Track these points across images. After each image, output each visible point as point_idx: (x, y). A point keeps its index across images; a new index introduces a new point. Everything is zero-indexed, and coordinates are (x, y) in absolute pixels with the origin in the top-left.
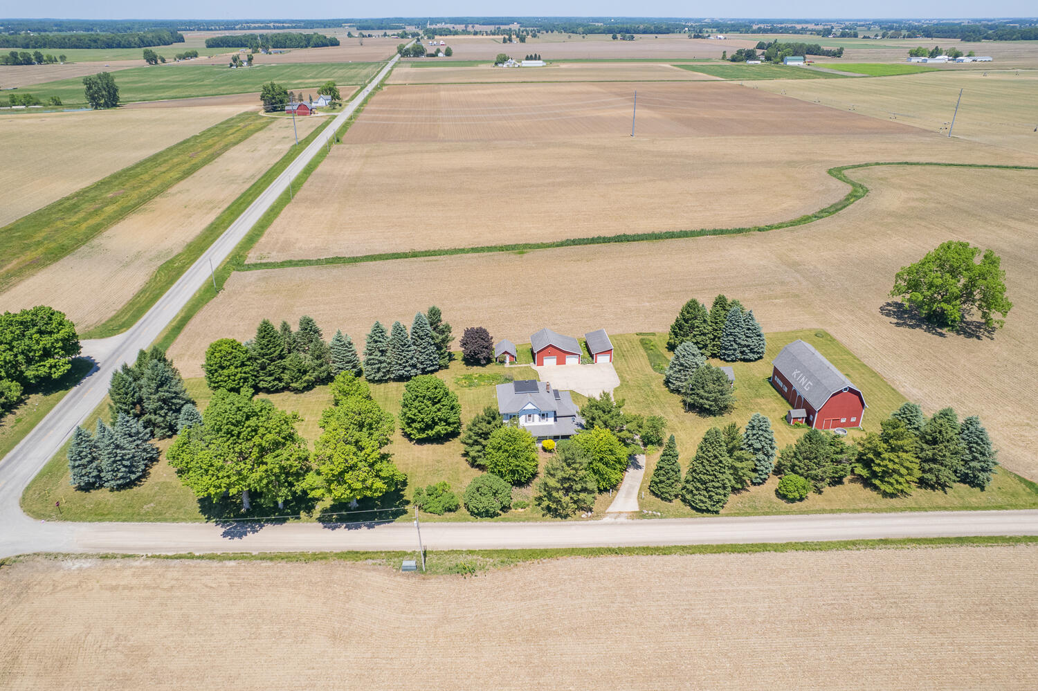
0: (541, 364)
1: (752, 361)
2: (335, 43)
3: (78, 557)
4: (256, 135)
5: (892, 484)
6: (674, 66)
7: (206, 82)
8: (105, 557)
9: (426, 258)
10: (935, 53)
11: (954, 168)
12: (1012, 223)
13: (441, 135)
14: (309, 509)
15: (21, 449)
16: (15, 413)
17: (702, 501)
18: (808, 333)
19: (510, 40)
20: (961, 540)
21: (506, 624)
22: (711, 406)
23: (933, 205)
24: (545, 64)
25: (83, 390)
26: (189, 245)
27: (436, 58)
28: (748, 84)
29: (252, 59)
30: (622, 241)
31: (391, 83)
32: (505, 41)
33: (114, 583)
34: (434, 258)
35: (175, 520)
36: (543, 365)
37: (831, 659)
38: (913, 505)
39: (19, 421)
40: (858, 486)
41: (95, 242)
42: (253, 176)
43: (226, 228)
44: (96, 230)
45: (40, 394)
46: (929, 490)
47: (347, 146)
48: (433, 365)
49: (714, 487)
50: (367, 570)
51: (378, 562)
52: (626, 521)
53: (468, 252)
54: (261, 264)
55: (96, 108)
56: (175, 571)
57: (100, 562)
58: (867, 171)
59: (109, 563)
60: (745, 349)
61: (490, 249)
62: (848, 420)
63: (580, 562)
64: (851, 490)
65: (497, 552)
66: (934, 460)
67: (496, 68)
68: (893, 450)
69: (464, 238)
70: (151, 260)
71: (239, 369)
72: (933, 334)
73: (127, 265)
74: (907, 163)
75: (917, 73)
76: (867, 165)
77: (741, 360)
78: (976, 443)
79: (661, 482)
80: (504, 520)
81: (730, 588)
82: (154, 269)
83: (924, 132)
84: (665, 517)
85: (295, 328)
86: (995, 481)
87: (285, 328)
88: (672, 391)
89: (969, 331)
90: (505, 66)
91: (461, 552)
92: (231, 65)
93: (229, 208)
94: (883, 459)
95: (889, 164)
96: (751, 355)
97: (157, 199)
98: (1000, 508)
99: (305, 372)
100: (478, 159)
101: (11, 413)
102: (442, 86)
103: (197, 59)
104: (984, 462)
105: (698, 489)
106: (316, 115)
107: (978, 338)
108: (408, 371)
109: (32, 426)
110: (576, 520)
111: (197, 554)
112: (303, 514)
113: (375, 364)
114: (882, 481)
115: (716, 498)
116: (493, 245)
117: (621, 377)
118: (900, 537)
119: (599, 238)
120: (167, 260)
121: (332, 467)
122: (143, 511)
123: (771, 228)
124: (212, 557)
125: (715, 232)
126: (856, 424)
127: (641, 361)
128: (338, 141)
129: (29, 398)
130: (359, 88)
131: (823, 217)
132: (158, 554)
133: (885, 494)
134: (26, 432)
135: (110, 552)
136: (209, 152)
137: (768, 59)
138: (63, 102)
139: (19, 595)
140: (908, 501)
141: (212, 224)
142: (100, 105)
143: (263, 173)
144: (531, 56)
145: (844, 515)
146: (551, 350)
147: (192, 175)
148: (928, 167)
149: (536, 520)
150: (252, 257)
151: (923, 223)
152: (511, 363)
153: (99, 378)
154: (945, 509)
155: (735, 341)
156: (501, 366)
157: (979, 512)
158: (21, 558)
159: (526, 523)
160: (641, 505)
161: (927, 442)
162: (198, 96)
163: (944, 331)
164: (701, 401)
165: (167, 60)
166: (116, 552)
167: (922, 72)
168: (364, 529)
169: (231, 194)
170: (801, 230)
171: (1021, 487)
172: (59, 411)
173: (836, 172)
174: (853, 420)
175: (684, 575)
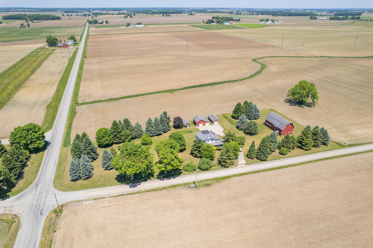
0: (198, 126)
1: (257, 119)
2: (59, 18)
3: (86, 200)
4: (51, 56)
5: (307, 147)
6: (189, 26)
7: (14, 35)
8: (95, 199)
9: (142, 96)
10: (267, 20)
11: (287, 58)
12: (308, 74)
13: (122, 53)
14: (153, 176)
15: (42, 172)
16: (30, 161)
17: (263, 158)
18: (268, 110)
19: (127, 17)
20: (327, 159)
21: (226, 196)
22: (254, 132)
23: (286, 69)
24: (144, 26)
25: (50, 151)
26: (53, 98)
28: (215, 31)
29: (29, 25)
31: (91, 34)
32: (125, 17)
33: (104, 206)
34: (145, 96)
35: (111, 186)
36: (199, 126)
37: (309, 191)
38: (313, 152)
39: (32, 163)
40: (298, 149)
41: (13, 99)
42: (60, 72)
43: (64, 91)
44: (10, 96)
45: (34, 154)
46: (315, 148)
47: (90, 59)
48: (166, 130)
49: (266, 153)
50: (180, 190)
51: (182, 187)
52: (244, 166)
53: (154, 93)
54: (85, 103)
56: (121, 199)
57: (94, 201)
58: (263, 59)
59: (98, 200)
60: (255, 116)
61: (161, 92)
62: (290, 132)
63: (237, 178)
64: (297, 150)
65: (214, 179)
66: (316, 140)
67: (127, 28)
68: (307, 138)
69: (150, 89)
70: (41, 104)
72: (300, 107)
73: (33, 107)
74: (273, 57)
75: (264, 27)
76: (262, 58)
77: (254, 119)
78: (325, 134)
79: (251, 154)
80: (211, 170)
81: (279, 178)
82: (45, 107)
83: (274, 46)
84: (254, 164)
86: (330, 143)
87: (120, 122)
88: (239, 130)
89: (309, 105)
90: (130, 27)
91: (204, 181)
92: (21, 28)
93: (59, 84)
94: (305, 141)
95: (268, 57)
96: (257, 117)
97: (27, 82)
98: (332, 150)
99: (128, 136)
100: (140, 62)
101: (28, 161)
102: (111, 35)
104: (327, 138)
105: (261, 154)
106: (70, 48)
107: (312, 107)
108: (160, 132)
109: (40, 164)
110: (231, 168)
111: (125, 194)
112: (151, 178)
113: (150, 131)
114: (305, 146)
115: (267, 156)
116: (162, 90)
117: (223, 127)
118: (313, 160)
119: (195, 86)
120: (47, 104)
121: (167, 160)
122: (98, 185)
123: (243, 79)
124: (130, 194)
125: (228, 82)
126: (292, 133)
127: (226, 122)
128: (85, 57)
129: (31, 156)
130: (80, 37)
131: (257, 75)
132: (112, 196)
133: (306, 150)
134: (39, 166)
135: (96, 197)
136: (36, 63)
137: (218, 22)
139: (75, 213)
140: (311, 151)
141: (57, 90)
143: (64, 70)
144: (139, 23)
145: (298, 157)
146: (201, 121)
147: (36, 72)
148: (279, 57)
149: (220, 169)
150: (80, 101)
151: (286, 75)
152: (189, 127)
153: (53, 146)
154: (321, 152)
155: (253, 114)
156: (186, 128)
157: (328, 151)
158: (68, 203)
159: (218, 170)
160: (246, 161)
161: (314, 135)
162: (14, 41)
163: (303, 106)
164: (251, 131)
166: (98, 197)
167: (265, 27)
168: (172, 179)
169: (57, 78)
170: (253, 79)
171: (335, 144)
172: (46, 158)
173: (255, 60)
174: (291, 132)
175: (266, 177)
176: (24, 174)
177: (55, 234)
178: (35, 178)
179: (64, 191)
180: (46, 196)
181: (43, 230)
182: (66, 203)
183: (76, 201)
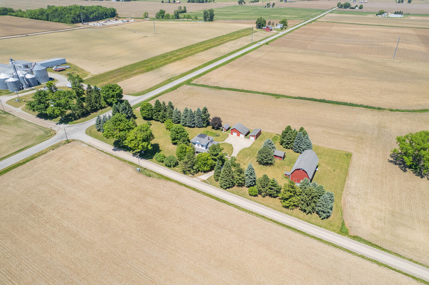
7: (251, 13)
9: (244, 93)
13: (309, 47)
18: (344, 152)
24: (403, 17)
26: (182, 74)
27: (354, 9)
29: (274, 5)
30: (321, 102)
31: (319, 20)
34: (246, 93)
44: (164, 64)
47: (268, 46)
48: (200, 125)
49: (224, 180)
52: (199, 181)
54: (195, 84)
55: (205, 21)
65: (161, 175)
70: (168, 76)
71: (147, 112)
72: (402, 169)
73: (161, 77)
80: (171, 169)
81: (203, 206)
84: (210, 184)
85: (167, 104)
87: (164, 103)
91: (153, 172)
92: (266, 7)
97: (189, 57)
103: (258, 3)
108: (191, 125)
110: (187, 176)
111: (104, 151)
115: (224, 183)
117: (252, 145)
120: (172, 77)
128: (267, 44)
129: (108, 107)
130: (303, 21)
136: (221, 42)
138: (198, 18)
142: (207, 20)
144: (398, 12)
146: (234, 130)
149: (178, 172)
150: (194, 81)
156: (221, 132)
159: (174, 171)
160: (208, 179)
165: (246, 3)
179: (87, 133)
182: (77, 140)
183: (81, 141)
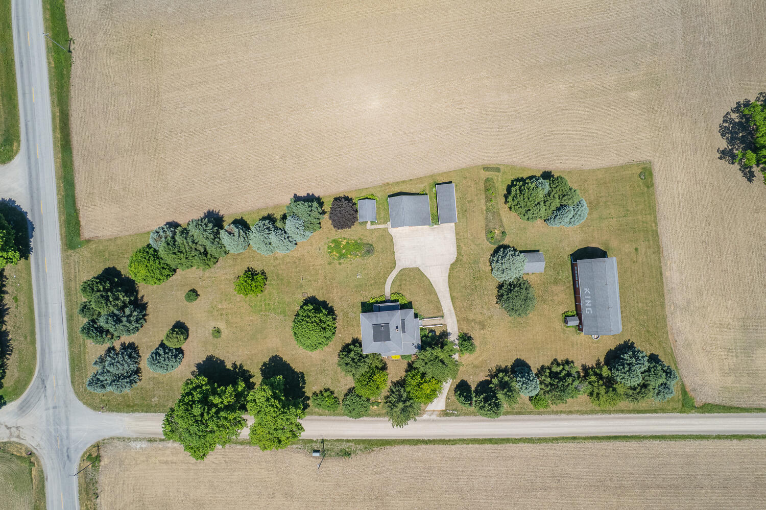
3: (136, 440)
8: (150, 440)
15: (42, 342)
16: (7, 293)
33: (164, 458)
39: (16, 299)
51: (299, 446)
57: (148, 444)
59: (155, 444)
63: (406, 449)
84: (459, 416)
91: (342, 440)
117: (458, 248)
129: (4, 270)
135: (151, 436)
139: (120, 466)
152: (372, 223)
156: (363, 228)
158: (106, 441)
159: (379, 419)
160: (447, 405)
166: (155, 436)
172: (39, 291)
176: (10, 337)
177: (98, 501)
178: (34, 357)
179: (95, 408)
180: (67, 418)
181: (80, 492)
182: (104, 440)
183: (119, 439)
